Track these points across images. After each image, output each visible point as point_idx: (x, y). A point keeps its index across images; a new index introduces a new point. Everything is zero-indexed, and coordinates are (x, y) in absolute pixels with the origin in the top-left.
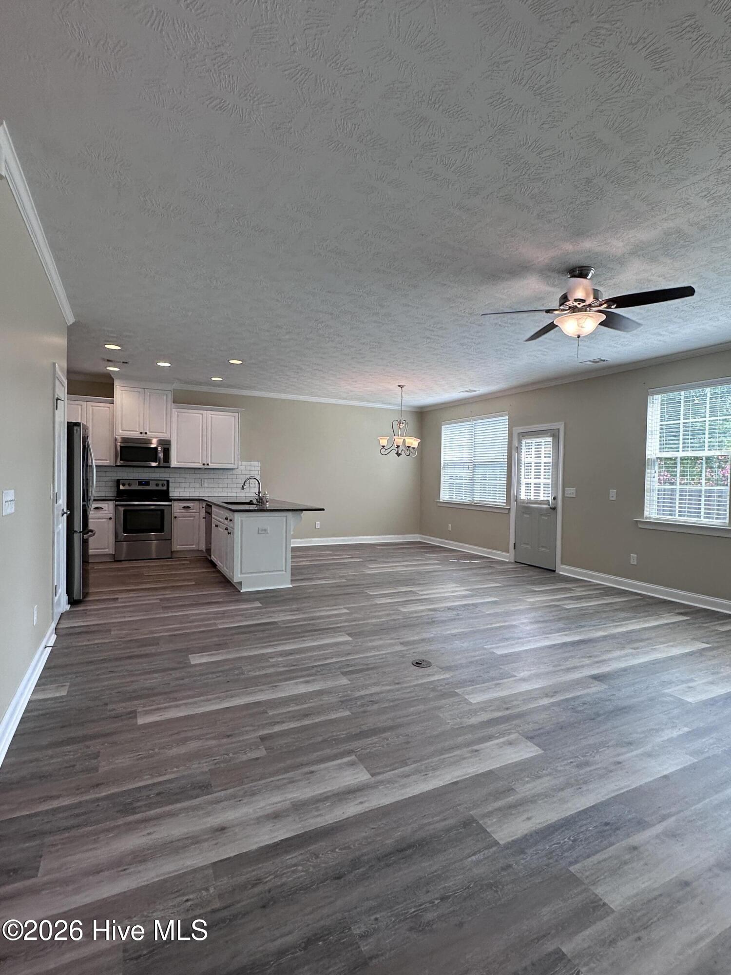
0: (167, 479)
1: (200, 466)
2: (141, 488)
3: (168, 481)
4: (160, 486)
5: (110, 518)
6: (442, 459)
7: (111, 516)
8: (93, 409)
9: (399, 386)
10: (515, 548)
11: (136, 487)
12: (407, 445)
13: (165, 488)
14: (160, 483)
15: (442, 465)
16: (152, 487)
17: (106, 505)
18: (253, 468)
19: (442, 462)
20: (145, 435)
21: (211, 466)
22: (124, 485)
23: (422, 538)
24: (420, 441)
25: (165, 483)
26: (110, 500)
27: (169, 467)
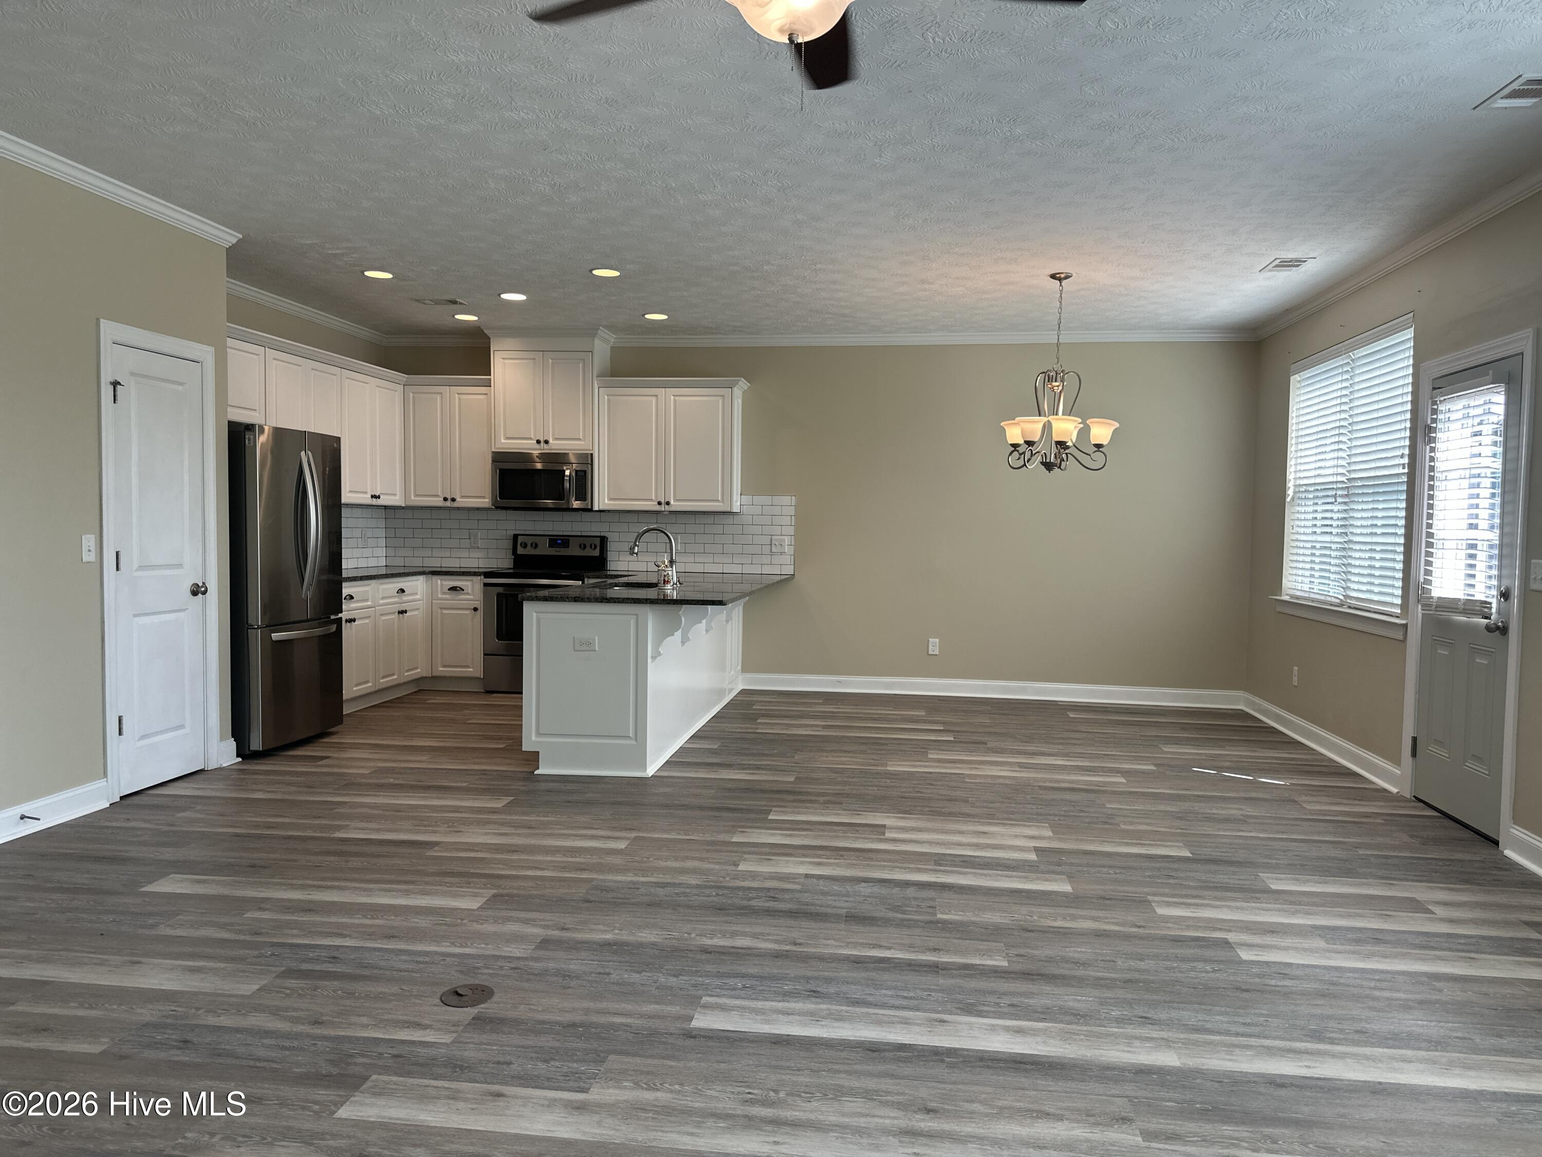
0: (602, 534)
1: (652, 506)
2: (552, 552)
3: (603, 540)
4: (588, 548)
5: (475, 609)
6: (1290, 476)
7: (477, 604)
8: (460, 399)
9: (1053, 276)
10: (1414, 754)
11: (544, 549)
12: (1056, 438)
13: (596, 553)
14: (588, 542)
15: (1290, 492)
16: (574, 551)
17: (469, 583)
18: (777, 510)
19: (1290, 485)
20: (546, 446)
21: (675, 505)
22: (525, 546)
23: (1248, 703)
24: (1117, 425)
25: (598, 541)
26: (475, 574)
27: (591, 510)
